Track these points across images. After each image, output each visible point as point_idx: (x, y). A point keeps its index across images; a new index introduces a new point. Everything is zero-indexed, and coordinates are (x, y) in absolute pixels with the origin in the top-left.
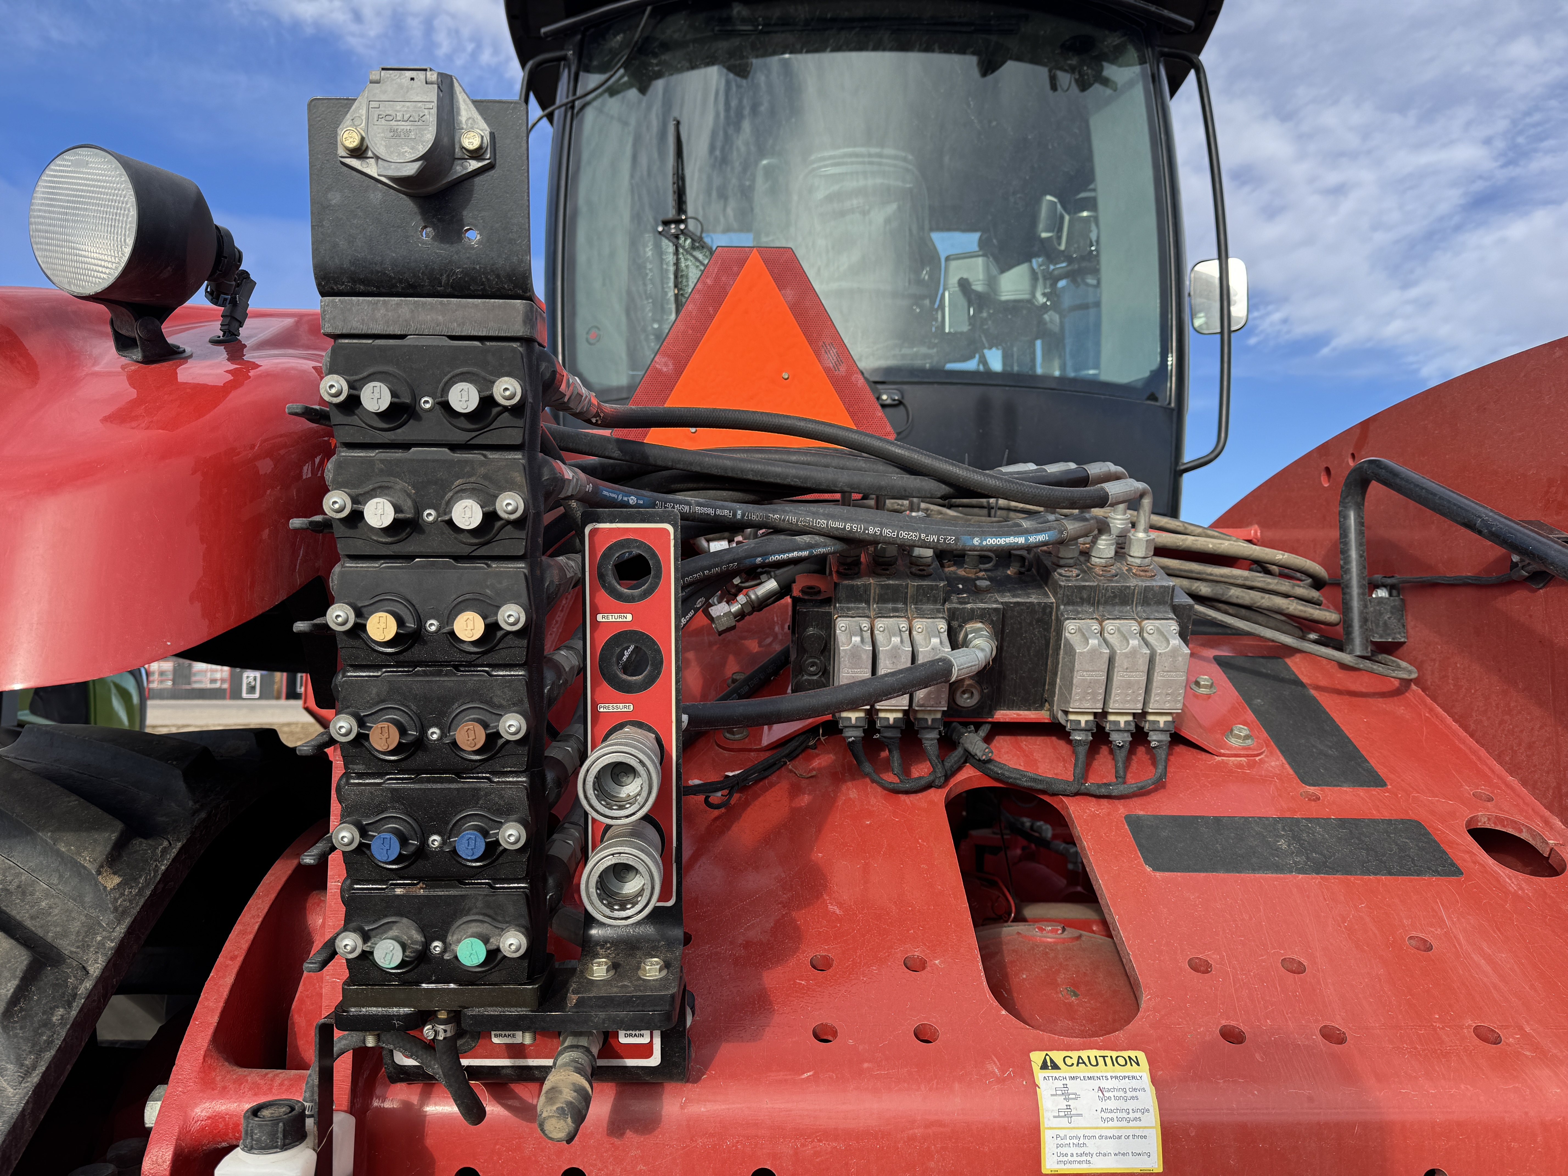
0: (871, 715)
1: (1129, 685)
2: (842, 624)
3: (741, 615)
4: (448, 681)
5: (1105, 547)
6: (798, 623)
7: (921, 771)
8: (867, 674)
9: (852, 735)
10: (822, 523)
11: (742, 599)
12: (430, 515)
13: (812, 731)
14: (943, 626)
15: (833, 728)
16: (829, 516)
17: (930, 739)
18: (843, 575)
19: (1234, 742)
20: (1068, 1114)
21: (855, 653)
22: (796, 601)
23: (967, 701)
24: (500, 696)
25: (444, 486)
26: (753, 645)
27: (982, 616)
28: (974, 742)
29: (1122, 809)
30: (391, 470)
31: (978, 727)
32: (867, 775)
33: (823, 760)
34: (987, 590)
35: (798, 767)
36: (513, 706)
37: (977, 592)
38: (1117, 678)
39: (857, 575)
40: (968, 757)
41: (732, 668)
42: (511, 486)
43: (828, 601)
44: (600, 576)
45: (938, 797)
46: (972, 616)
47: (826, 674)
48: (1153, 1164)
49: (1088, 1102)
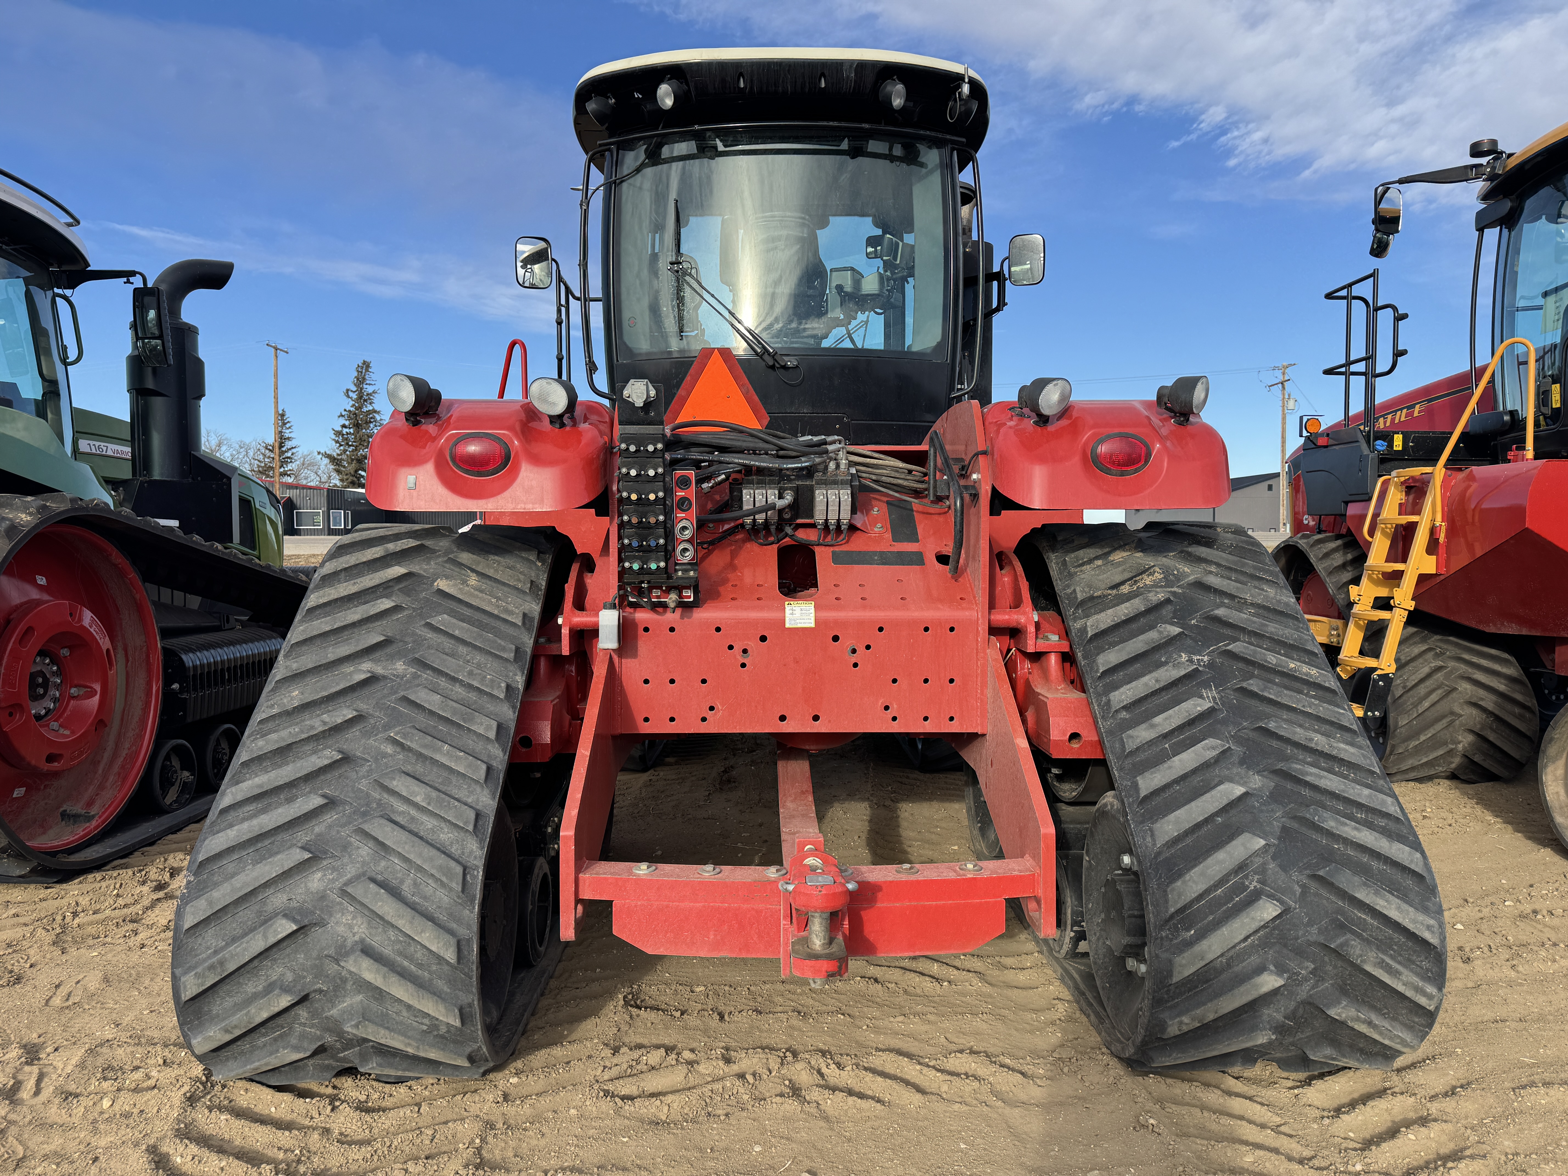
0: (754, 520)
1: (833, 510)
2: (744, 491)
3: (712, 487)
4: (647, 508)
5: (832, 465)
6: (731, 491)
7: (771, 539)
8: (752, 507)
9: (748, 527)
10: (736, 461)
11: (713, 481)
12: (643, 472)
13: (736, 527)
14: (777, 492)
15: (742, 525)
16: (739, 458)
17: (773, 528)
18: (745, 475)
19: (876, 529)
20: (792, 614)
21: (748, 500)
22: (730, 483)
23: (787, 516)
24: (658, 512)
25: (646, 466)
26: (717, 497)
27: (790, 489)
28: (789, 530)
29: (832, 549)
30: (635, 463)
31: (790, 525)
32: (753, 540)
33: (740, 536)
34: (794, 480)
35: (732, 538)
36: (661, 514)
37: (790, 481)
38: (829, 508)
39: (751, 475)
40: (787, 535)
41: (710, 506)
42: (660, 466)
43: (741, 484)
44: (677, 483)
45: (775, 547)
46: (787, 489)
47: (741, 507)
48: (813, 625)
49: (798, 611)
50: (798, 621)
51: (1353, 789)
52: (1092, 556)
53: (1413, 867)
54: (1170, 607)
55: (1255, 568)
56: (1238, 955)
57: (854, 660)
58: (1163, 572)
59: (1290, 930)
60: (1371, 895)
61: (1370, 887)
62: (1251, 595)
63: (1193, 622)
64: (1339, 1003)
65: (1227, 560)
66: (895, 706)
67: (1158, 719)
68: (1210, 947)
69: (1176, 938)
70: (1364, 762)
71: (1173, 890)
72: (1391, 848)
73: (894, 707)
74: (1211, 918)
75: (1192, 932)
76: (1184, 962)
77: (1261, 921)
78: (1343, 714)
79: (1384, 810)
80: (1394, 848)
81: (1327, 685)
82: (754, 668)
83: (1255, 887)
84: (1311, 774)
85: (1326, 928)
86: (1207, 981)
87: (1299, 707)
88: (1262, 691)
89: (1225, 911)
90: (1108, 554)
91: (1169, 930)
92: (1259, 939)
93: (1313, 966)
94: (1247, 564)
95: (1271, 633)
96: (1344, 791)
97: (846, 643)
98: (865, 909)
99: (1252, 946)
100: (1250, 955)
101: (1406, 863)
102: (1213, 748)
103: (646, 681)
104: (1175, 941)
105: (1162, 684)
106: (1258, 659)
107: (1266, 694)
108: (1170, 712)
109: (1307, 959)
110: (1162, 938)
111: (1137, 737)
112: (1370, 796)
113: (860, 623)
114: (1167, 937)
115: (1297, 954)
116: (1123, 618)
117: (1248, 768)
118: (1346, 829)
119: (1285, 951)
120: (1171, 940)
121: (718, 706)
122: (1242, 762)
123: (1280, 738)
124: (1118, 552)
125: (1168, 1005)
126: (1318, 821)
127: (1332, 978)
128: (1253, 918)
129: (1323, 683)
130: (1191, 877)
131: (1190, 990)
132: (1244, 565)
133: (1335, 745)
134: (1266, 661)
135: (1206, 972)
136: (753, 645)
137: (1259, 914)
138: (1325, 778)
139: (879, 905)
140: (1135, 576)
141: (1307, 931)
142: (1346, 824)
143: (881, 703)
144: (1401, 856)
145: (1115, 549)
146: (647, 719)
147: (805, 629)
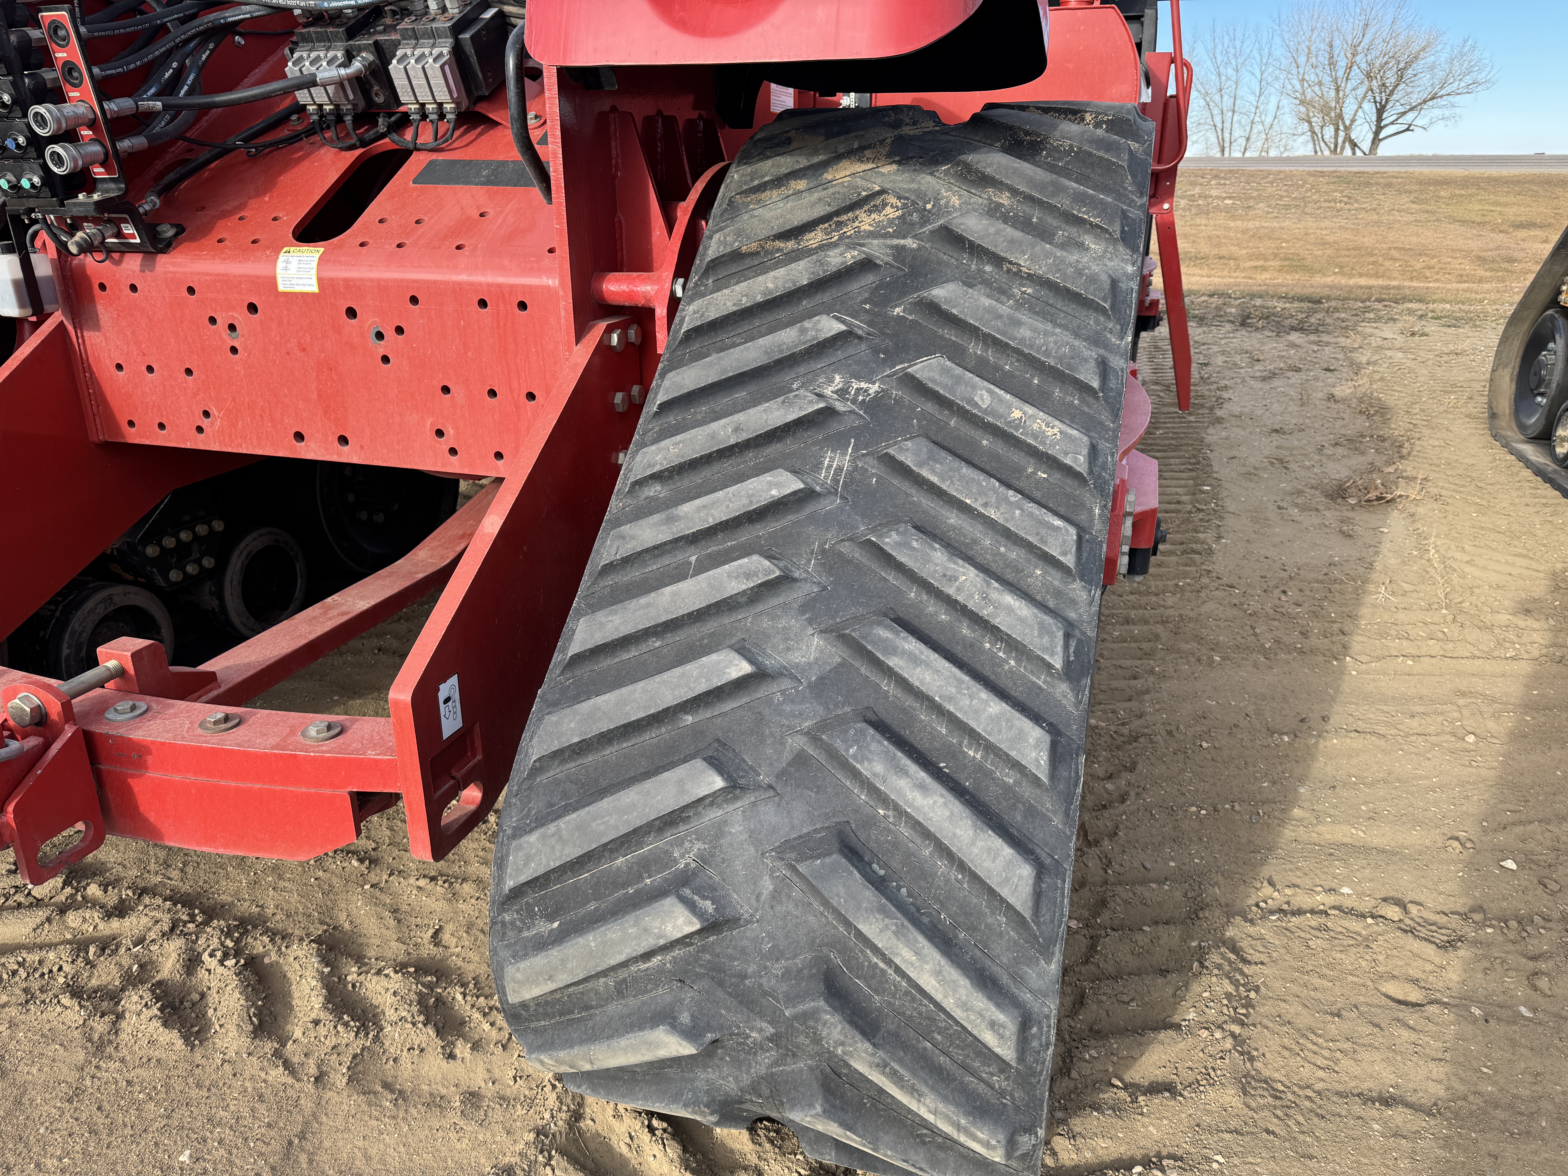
1: (420, 86)
2: (296, 56)
7: (349, 139)
9: (313, 118)
14: (340, 55)
17: (348, 120)
18: (301, 27)
20: (286, 269)
23: (378, 99)
27: (366, 48)
28: (380, 123)
36: (9, 91)
40: (382, 133)
44: (50, 36)
45: (357, 153)
46: (360, 49)
48: (315, 289)
49: (294, 265)
50: (294, 281)
51: (971, 697)
52: (784, 170)
53: (1005, 892)
54: (870, 279)
55: (1080, 199)
56: (635, 980)
57: (382, 352)
58: (904, 206)
59: (732, 958)
60: (889, 933)
61: (891, 917)
62: (1032, 259)
63: (897, 311)
64: (811, 1106)
65: (1031, 181)
66: (451, 432)
67: (686, 508)
68: (563, 962)
69: (529, 928)
70: (1037, 641)
71: (519, 848)
72: (973, 843)
73: (449, 431)
74: (592, 906)
75: (556, 925)
76: (519, 976)
77: (660, 937)
78: (1057, 529)
79: (1013, 754)
80: (980, 844)
81: (1068, 461)
82: (249, 355)
83: (687, 865)
84: (904, 653)
85: (801, 970)
86: (587, 1008)
87: (977, 506)
88: (921, 465)
89: (619, 900)
90: (825, 165)
91: (518, 912)
92: (674, 960)
93: (772, 1030)
94: (1065, 189)
95: (1022, 341)
96: (950, 699)
97: (369, 321)
98: (133, 776)
99: (661, 970)
100: (657, 986)
101: (993, 883)
102: (748, 576)
103: (119, 367)
104: (526, 934)
105: (744, 436)
106: (957, 396)
107: (925, 473)
108: (720, 494)
109: (762, 1015)
110: (503, 924)
111: (633, 538)
112: (995, 720)
113: (383, 288)
114: (513, 923)
115: (741, 1003)
116: (759, 299)
117: (810, 621)
118: (903, 783)
119: (720, 993)
120: (520, 930)
121: (213, 411)
122: (807, 606)
123: (900, 567)
124: (845, 163)
125: (532, 1025)
126: (854, 757)
127: (812, 1057)
128: (646, 930)
129: (1061, 457)
130: (559, 829)
131: (561, 1014)
132: (1059, 190)
133: (994, 595)
134: (971, 401)
135: (582, 993)
136: (241, 317)
137: (657, 924)
138: (927, 665)
139: (151, 774)
140: (838, 213)
141: (765, 968)
142: (905, 773)
143: (429, 425)
144: (987, 864)
145: (839, 158)
146: (131, 424)
147: (313, 294)
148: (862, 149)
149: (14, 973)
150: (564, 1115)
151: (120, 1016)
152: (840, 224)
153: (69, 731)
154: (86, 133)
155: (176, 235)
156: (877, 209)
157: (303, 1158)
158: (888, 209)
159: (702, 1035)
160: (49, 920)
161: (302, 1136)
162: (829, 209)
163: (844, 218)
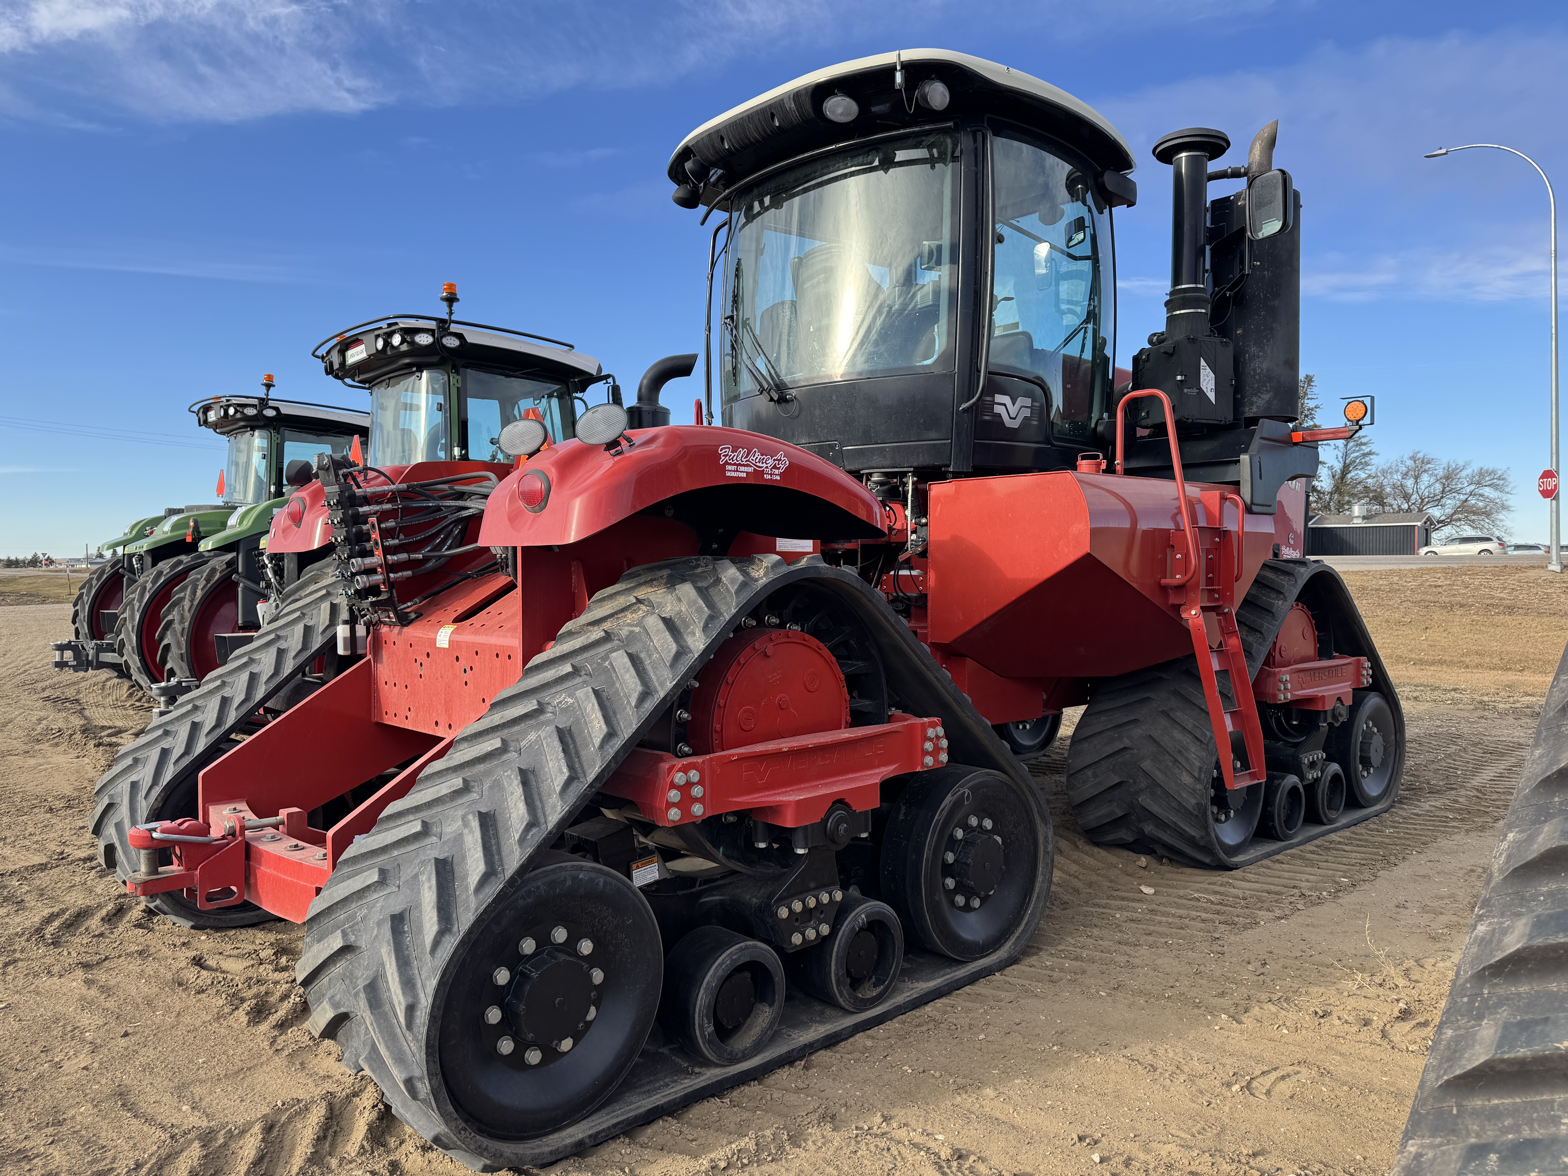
48: (447, 646)
49: (443, 634)
50: (442, 642)
52: (614, 591)
55: (698, 609)
57: (464, 679)
58: (648, 610)
62: (658, 639)
70: (516, 826)
77: (331, 949)
78: (563, 773)
82: (424, 678)
94: (697, 604)
97: (463, 663)
98: (258, 868)
99: (340, 973)
100: (338, 982)
103: (386, 683)
112: (474, 860)
113: (467, 647)
116: (558, 654)
121: (412, 709)
122: (469, 806)
124: (643, 588)
128: (329, 945)
133: (518, 803)
136: (424, 659)
140: (617, 613)
145: (640, 585)
146: (386, 713)
147: (444, 649)
148: (652, 580)
149: (220, 982)
150: (348, 1091)
151: (237, 1008)
152: (618, 618)
153: (240, 839)
154: (380, 570)
155: (417, 618)
156: (635, 611)
157: (242, 1076)
158: (641, 612)
159: (338, 1008)
160: (253, 966)
161: (249, 1069)
162: (613, 611)
163: (620, 616)
